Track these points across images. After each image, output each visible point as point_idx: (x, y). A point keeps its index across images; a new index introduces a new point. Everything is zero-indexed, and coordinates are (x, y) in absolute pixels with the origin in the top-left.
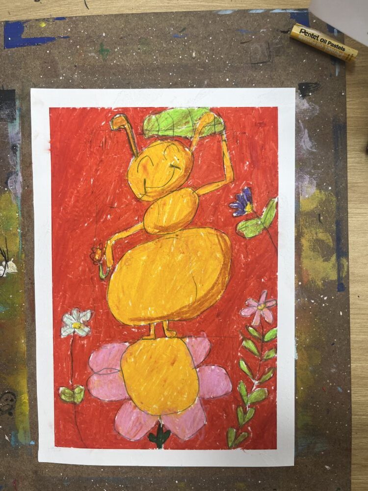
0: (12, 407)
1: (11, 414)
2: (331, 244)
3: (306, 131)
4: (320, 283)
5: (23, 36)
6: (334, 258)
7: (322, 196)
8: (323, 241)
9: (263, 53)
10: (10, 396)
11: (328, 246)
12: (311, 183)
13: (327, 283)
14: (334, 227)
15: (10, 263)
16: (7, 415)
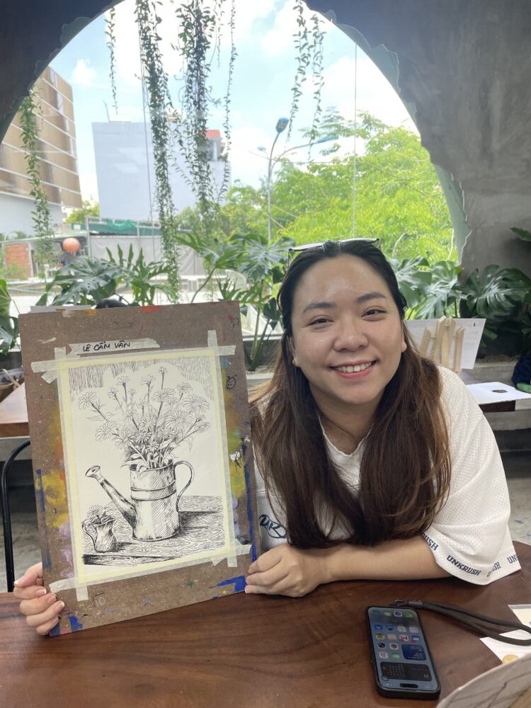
0: (228, 381)
1: (229, 377)
2: (47, 496)
3: (68, 560)
4: (52, 472)
5: (235, 584)
6: (45, 488)
7: (55, 524)
8: (52, 498)
9: (98, 600)
10: (230, 387)
11: (49, 495)
12: (63, 531)
13: (48, 473)
14: (46, 507)
15: (234, 459)
16: (231, 376)
